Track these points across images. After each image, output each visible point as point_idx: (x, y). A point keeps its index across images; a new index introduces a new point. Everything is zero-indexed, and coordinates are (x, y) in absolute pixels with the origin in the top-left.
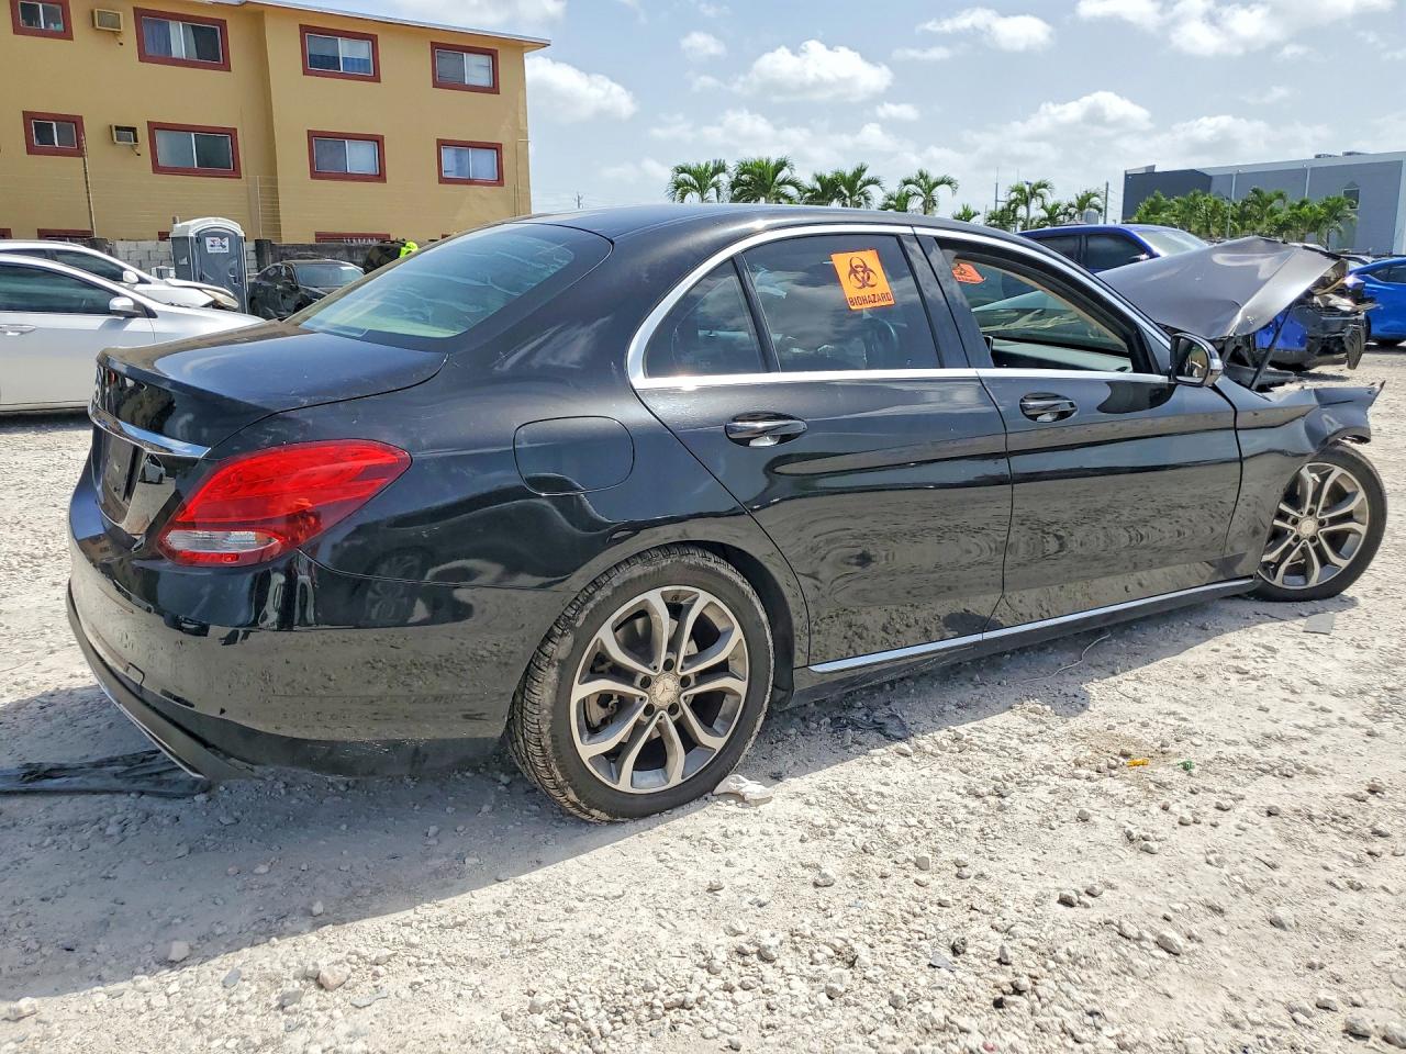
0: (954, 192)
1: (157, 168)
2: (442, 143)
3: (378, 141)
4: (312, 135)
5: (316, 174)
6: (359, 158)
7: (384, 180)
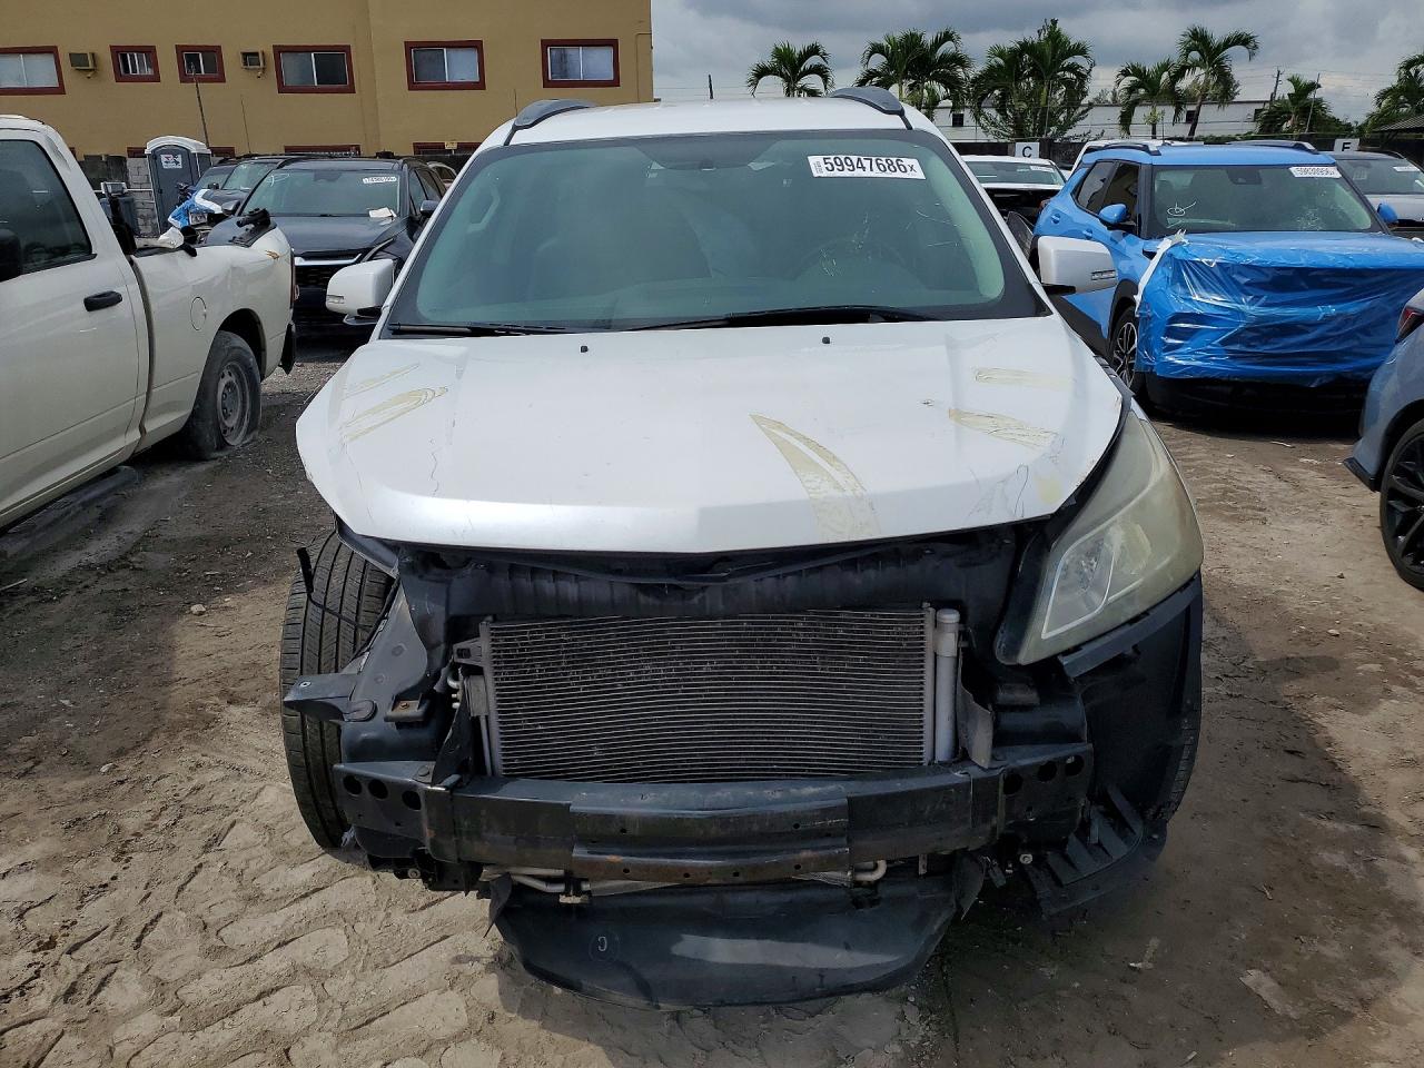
0: (1251, 55)
1: (282, 89)
2: (546, 44)
3: (476, 46)
4: (410, 47)
5: (413, 85)
6: (460, 67)
7: (484, 88)
